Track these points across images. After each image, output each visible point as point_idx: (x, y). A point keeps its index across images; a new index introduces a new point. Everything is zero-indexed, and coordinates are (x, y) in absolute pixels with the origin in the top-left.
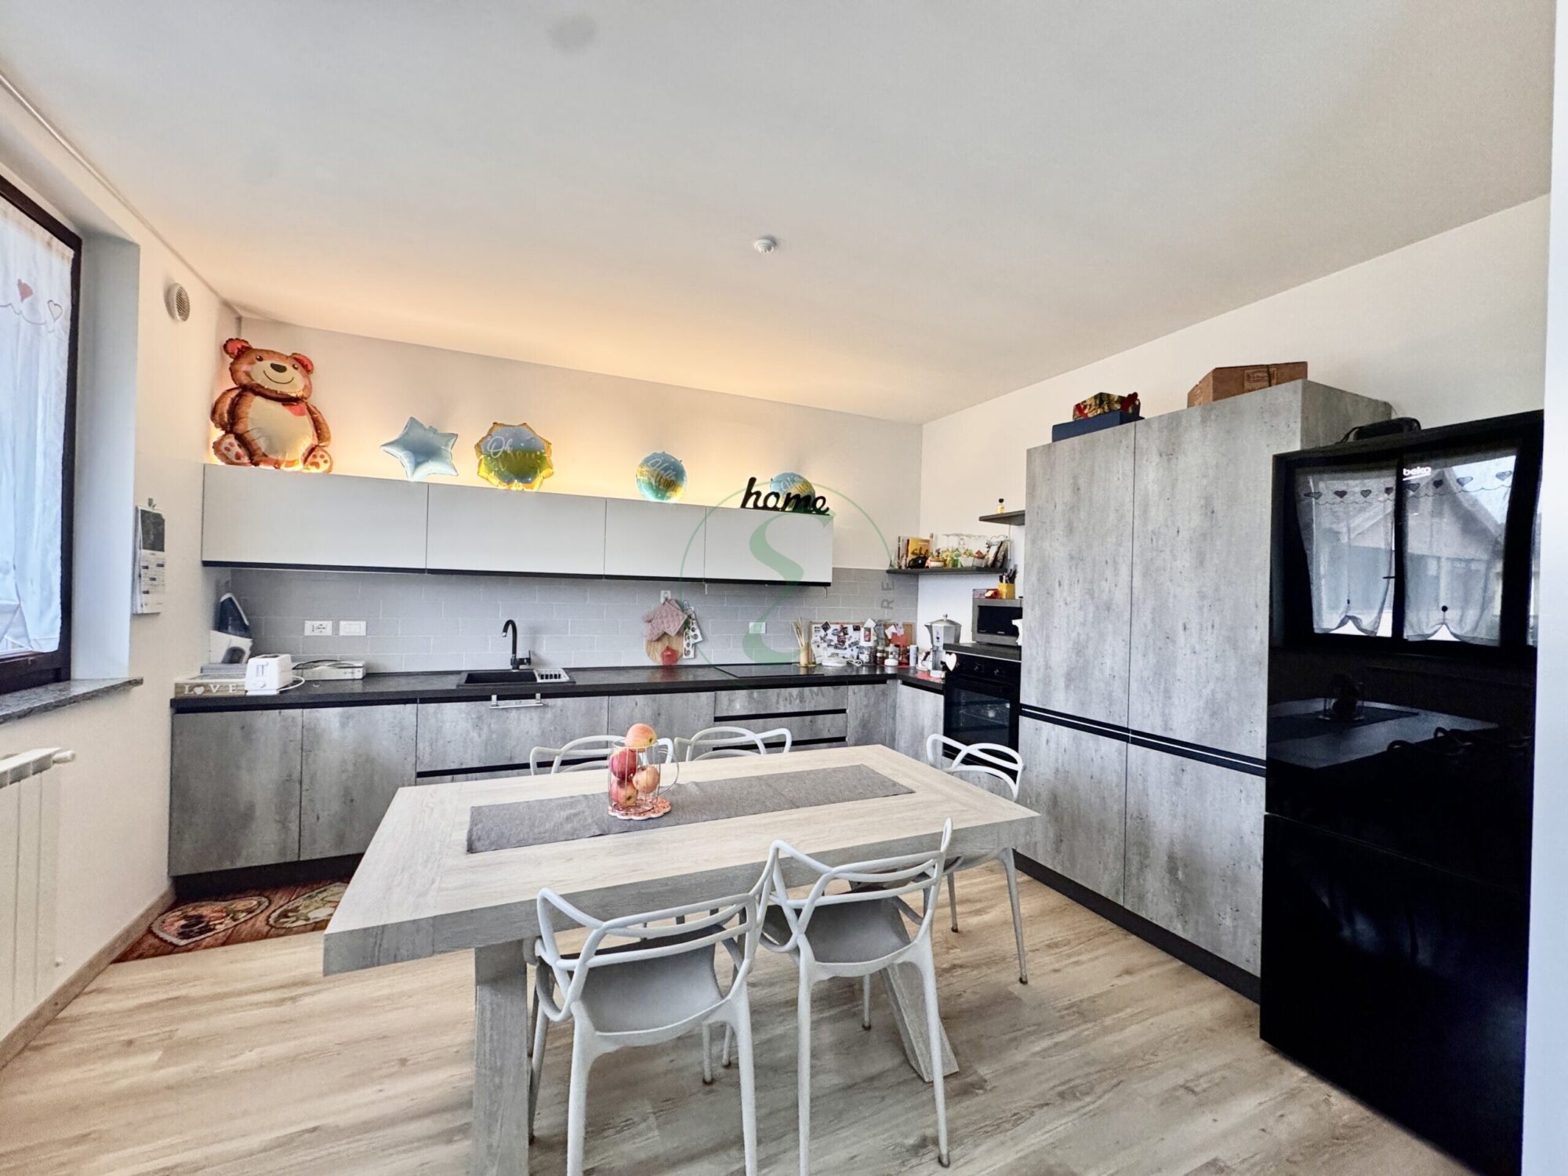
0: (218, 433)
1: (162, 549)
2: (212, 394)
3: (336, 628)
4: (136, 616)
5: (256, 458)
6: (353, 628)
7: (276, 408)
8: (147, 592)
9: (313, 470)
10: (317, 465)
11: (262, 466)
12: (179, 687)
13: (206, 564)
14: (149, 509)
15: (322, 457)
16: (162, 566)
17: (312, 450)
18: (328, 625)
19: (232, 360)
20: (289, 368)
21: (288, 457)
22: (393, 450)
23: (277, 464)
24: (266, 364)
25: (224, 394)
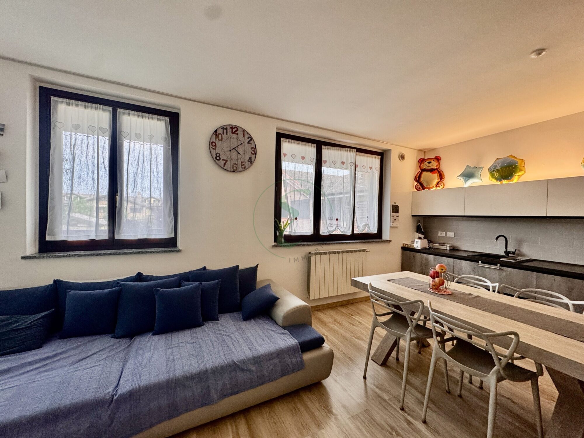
0: (416, 183)
1: (398, 213)
2: (415, 174)
3: (446, 234)
4: (391, 227)
5: (424, 188)
6: (451, 234)
7: (429, 174)
8: (393, 222)
9: (438, 188)
10: (439, 187)
11: (425, 190)
12: (403, 244)
13: (413, 216)
14: (395, 204)
15: (441, 184)
16: (398, 216)
17: (438, 183)
18: (444, 233)
19: (420, 164)
20: (432, 161)
21: (431, 186)
22: (459, 178)
23: (429, 189)
24: (427, 162)
25: (418, 173)
